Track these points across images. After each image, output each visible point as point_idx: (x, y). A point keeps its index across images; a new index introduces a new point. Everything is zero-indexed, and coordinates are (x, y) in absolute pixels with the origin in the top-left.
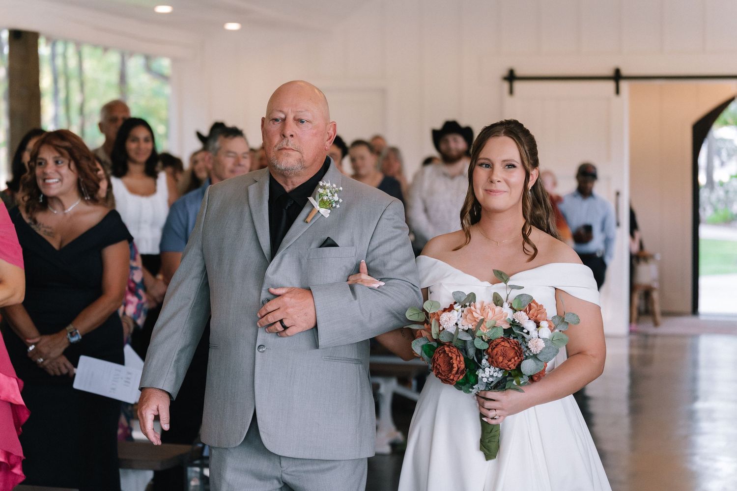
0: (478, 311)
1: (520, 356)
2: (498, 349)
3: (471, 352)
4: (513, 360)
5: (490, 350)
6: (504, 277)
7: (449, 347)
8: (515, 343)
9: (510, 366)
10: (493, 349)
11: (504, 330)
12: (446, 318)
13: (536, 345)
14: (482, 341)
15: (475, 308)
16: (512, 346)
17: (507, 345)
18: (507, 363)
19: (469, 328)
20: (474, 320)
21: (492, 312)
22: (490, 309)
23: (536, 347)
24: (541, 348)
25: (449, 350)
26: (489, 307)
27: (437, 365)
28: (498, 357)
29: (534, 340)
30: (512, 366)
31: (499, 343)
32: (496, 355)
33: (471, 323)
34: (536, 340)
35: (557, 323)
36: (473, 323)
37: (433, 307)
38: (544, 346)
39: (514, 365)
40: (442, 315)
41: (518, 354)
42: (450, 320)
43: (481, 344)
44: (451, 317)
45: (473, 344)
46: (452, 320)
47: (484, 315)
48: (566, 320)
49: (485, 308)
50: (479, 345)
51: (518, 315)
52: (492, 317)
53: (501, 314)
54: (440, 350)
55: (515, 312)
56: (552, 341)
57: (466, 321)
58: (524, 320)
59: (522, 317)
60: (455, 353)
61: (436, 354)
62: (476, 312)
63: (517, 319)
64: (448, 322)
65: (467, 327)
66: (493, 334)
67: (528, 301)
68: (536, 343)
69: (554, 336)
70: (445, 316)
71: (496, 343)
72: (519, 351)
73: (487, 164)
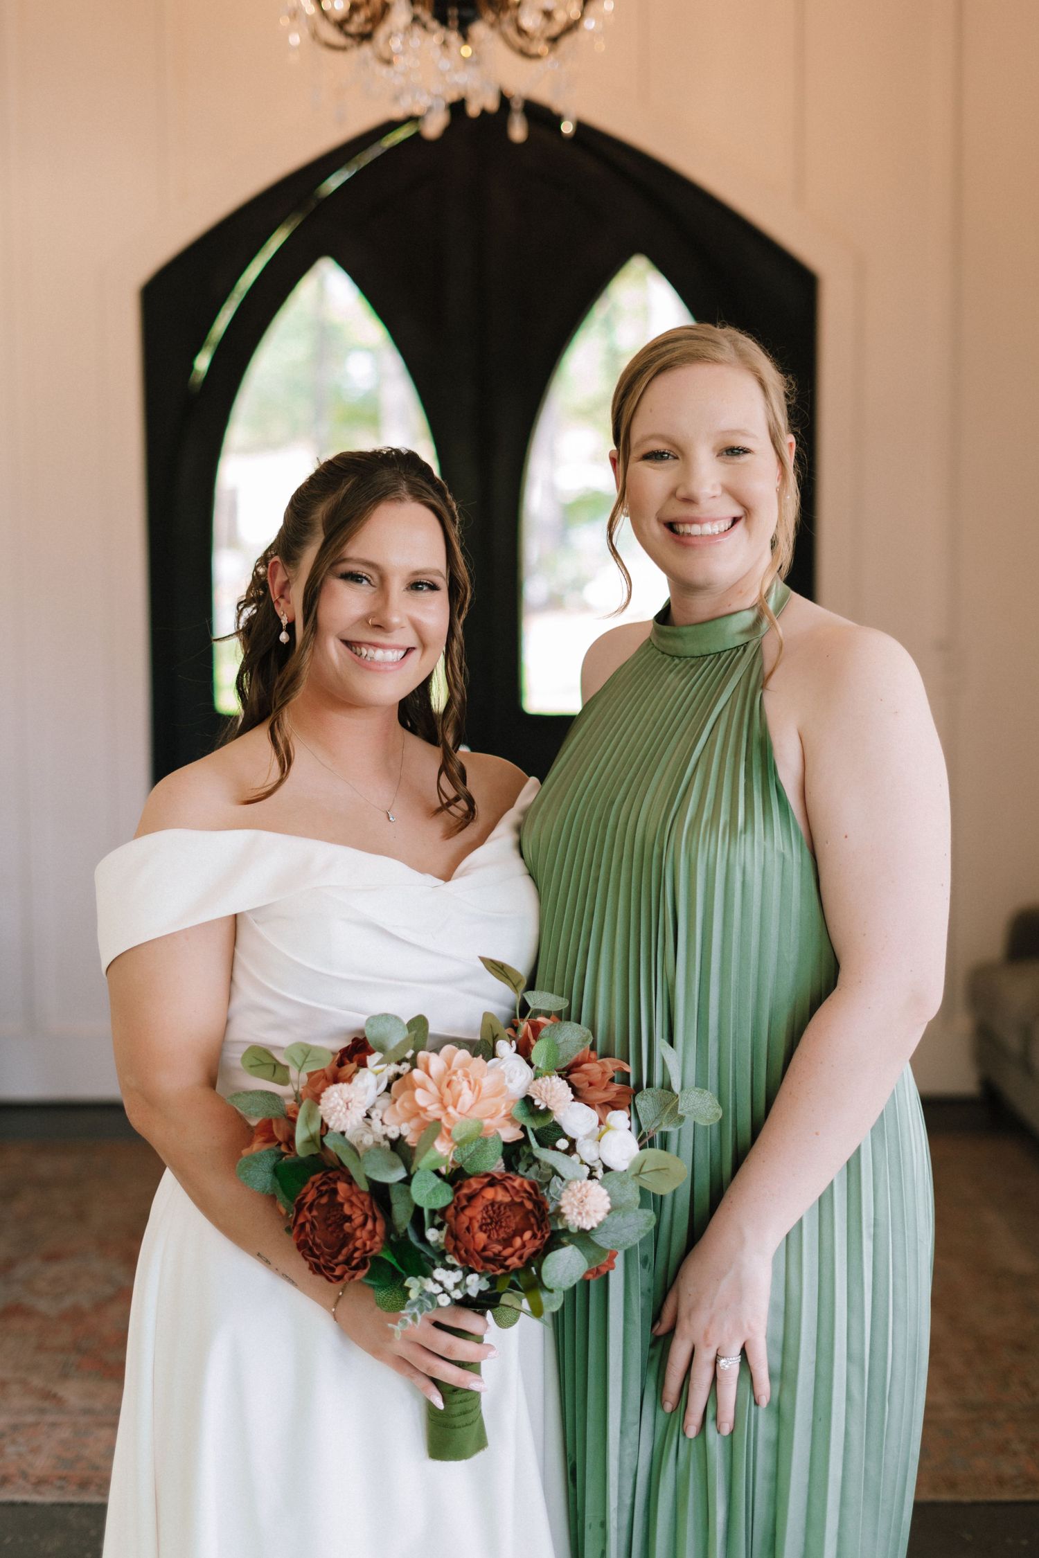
0: (432, 1087)
1: (540, 1228)
2: (476, 1212)
3: (402, 1216)
4: (518, 1242)
5: (451, 1211)
7: (349, 1185)
8: (526, 1191)
9: (508, 1262)
10: (459, 1210)
11: (505, 1144)
12: (336, 1102)
13: (581, 1208)
14: (434, 1176)
15: (427, 1072)
16: (518, 1200)
17: (503, 1196)
18: (500, 1252)
19: (401, 1135)
20: (417, 1115)
21: (473, 1093)
22: (469, 1082)
23: (580, 1214)
24: (600, 1216)
25: (348, 1194)
26: (466, 1075)
27: (308, 1221)
28: (473, 1237)
29: (576, 1191)
30: (514, 1262)
31: (478, 1190)
32: (468, 1229)
33: (408, 1120)
34: (584, 1189)
35: (651, 1116)
36: (414, 1123)
37: (311, 1059)
38: (608, 1207)
39: (520, 1258)
40: (327, 1089)
41: (533, 1220)
42: (348, 1108)
43: (430, 1190)
44: (351, 1101)
45: (408, 1193)
46: (356, 1107)
47: (448, 1099)
48: (682, 1110)
49: (454, 1078)
50: (425, 1192)
51: (544, 1086)
52: (471, 1107)
53: (497, 1095)
54: (324, 1184)
55: (535, 1079)
56: (639, 1174)
57: (395, 1111)
58: (559, 1101)
59: (553, 1093)
60: (362, 1207)
61: (312, 1188)
62: (425, 1088)
63: (541, 1099)
64: (341, 1114)
65: (393, 1132)
66: (471, 1156)
67: (578, 1043)
68: (582, 1202)
69: (645, 1161)
70: (334, 1095)
71: (471, 1193)
72: (537, 1213)
73: (361, 576)
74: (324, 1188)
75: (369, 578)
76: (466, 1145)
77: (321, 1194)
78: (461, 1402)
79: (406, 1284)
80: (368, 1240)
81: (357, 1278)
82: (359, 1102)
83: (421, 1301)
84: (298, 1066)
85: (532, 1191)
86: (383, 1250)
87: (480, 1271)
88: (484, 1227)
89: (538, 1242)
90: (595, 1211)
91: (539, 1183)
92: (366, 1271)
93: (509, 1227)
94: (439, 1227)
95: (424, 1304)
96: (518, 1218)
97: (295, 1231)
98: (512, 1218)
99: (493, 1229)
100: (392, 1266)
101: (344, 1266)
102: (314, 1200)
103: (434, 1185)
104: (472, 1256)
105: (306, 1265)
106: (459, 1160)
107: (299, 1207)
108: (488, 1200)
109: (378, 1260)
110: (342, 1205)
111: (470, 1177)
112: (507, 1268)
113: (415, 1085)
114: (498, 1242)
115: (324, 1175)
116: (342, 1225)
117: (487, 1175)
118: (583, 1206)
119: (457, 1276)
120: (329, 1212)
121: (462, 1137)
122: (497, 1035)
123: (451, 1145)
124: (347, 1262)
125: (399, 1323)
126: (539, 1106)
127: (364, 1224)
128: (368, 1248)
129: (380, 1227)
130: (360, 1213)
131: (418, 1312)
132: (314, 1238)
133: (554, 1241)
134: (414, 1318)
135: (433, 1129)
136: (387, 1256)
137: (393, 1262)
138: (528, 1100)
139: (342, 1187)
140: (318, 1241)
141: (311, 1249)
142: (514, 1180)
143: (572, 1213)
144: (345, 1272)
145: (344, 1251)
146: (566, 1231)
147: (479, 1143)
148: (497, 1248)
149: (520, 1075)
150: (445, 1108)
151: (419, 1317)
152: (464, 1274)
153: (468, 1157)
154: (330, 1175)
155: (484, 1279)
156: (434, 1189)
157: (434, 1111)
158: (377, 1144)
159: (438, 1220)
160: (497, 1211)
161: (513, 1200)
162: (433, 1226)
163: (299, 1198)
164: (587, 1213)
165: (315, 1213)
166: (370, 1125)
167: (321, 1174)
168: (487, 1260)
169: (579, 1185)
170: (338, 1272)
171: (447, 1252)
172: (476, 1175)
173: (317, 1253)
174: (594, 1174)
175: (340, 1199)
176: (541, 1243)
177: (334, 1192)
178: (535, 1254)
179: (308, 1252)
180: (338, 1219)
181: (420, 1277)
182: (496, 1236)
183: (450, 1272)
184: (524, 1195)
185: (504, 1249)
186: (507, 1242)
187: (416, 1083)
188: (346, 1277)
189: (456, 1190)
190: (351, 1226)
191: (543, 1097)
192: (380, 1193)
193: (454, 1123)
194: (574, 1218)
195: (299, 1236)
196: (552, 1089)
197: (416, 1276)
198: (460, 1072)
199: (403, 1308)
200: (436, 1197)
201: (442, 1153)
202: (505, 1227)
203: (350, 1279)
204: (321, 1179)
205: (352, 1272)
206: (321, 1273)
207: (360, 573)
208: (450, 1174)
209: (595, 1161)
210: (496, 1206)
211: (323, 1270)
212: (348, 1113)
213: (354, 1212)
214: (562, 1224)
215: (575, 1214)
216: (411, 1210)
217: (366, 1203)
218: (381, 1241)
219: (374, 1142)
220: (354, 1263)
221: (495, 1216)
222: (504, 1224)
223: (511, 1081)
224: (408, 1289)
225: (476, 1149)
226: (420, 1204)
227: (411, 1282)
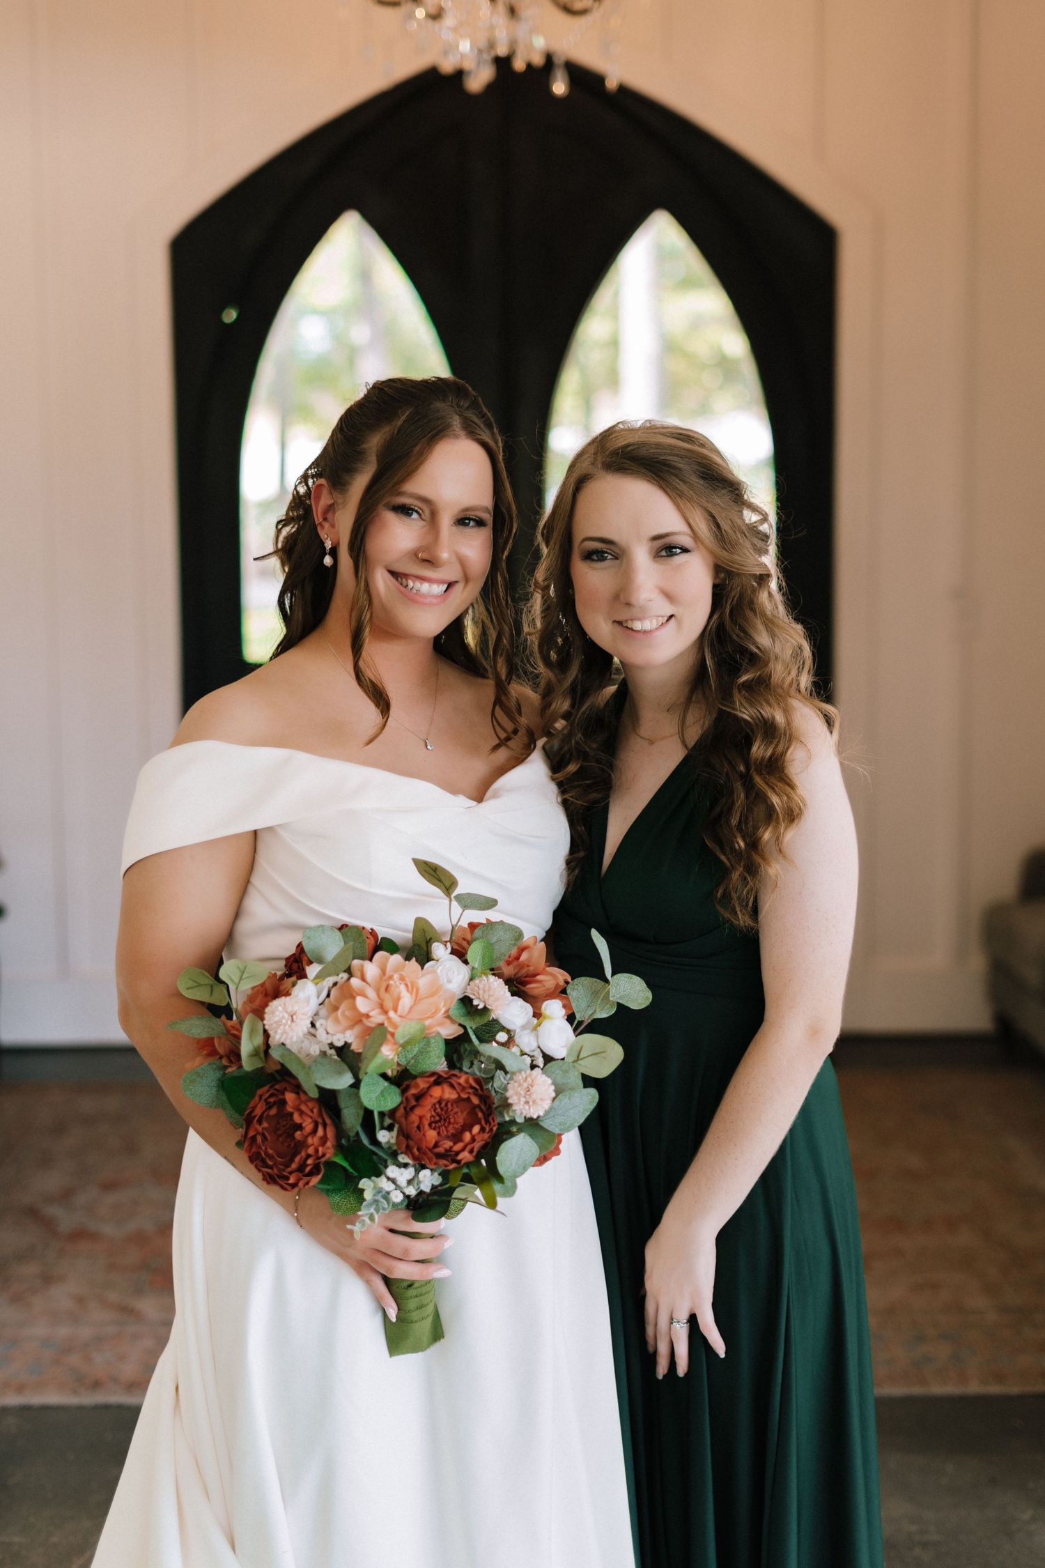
0: (371, 993)
1: (487, 1122)
2: (425, 1111)
3: (351, 1119)
4: (467, 1136)
5: (402, 1111)
6: (442, 878)
7: (298, 1093)
8: (472, 1087)
9: (460, 1157)
10: (409, 1110)
11: (446, 1041)
12: (281, 1015)
13: (528, 1097)
14: (381, 1080)
15: (363, 979)
16: (464, 1096)
17: (450, 1093)
18: (451, 1148)
19: (346, 1043)
20: (360, 1021)
21: (411, 994)
22: (406, 985)
23: (527, 1103)
24: (547, 1104)
25: (297, 1103)
26: (402, 979)
27: (258, 1133)
28: (424, 1135)
29: (522, 1081)
30: (465, 1156)
31: (426, 1090)
32: (418, 1128)
33: (351, 1027)
34: (529, 1079)
35: (584, 1005)
36: (357, 1029)
37: (248, 975)
38: (553, 1095)
39: (471, 1152)
40: (270, 1004)
41: (480, 1115)
42: (292, 1020)
43: (378, 1093)
44: (295, 1014)
45: (357, 1096)
46: (300, 1019)
47: (388, 1004)
48: (613, 996)
49: (391, 982)
50: (374, 1096)
51: (481, 986)
52: (411, 1008)
53: (432, 995)
54: (272, 1095)
55: (471, 979)
56: (578, 1060)
57: (337, 1021)
58: (497, 999)
59: (491, 993)
60: (311, 1114)
61: (259, 1101)
62: (365, 996)
63: (479, 998)
64: (287, 1027)
65: (339, 1040)
66: (415, 1057)
67: (511, 942)
68: (528, 1091)
69: (581, 1048)
70: (277, 1010)
71: (419, 1093)
72: (483, 1107)
73: (413, 510)
74: (272, 1100)
75: (421, 512)
76: (409, 1047)
77: (270, 1106)
78: (416, 1296)
79: (361, 1186)
80: (319, 1146)
81: (311, 1184)
82: (303, 1014)
83: (376, 1201)
84: (235, 984)
85: (477, 1087)
86: (335, 1155)
87: (431, 1167)
88: (433, 1125)
89: (486, 1136)
90: (541, 1099)
91: (483, 1078)
92: (320, 1177)
93: (457, 1123)
94: (390, 1128)
95: (379, 1204)
96: (465, 1114)
97: (246, 1145)
98: (460, 1114)
99: (442, 1126)
100: (344, 1169)
101: (298, 1173)
102: (263, 1113)
103: (383, 1088)
104: (425, 1153)
105: (260, 1175)
106: (403, 1062)
107: (249, 1121)
108: (436, 1098)
109: (331, 1165)
110: (291, 1114)
111: (415, 1077)
112: (459, 1162)
113: (355, 994)
114: (448, 1137)
115: (271, 1087)
116: (293, 1135)
117: (433, 1074)
118: (529, 1095)
119: (409, 1173)
120: (279, 1123)
121: (405, 1039)
122: (431, 939)
123: (395, 1047)
124: (301, 1169)
125: (357, 1224)
126: (478, 1005)
127: (315, 1131)
128: (320, 1154)
129: (331, 1133)
130: (309, 1120)
131: (375, 1213)
132: (266, 1149)
133: (504, 1132)
134: (372, 1218)
135: (378, 1034)
136: (339, 1160)
137: (345, 1164)
138: (466, 1001)
139: (290, 1097)
140: (270, 1151)
141: (263, 1161)
142: (459, 1078)
143: (519, 1103)
144: (299, 1180)
145: (297, 1159)
146: (513, 1122)
147: (422, 1045)
148: (448, 1144)
149: (458, 975)
150: (386, 1012)
151: (376, 1217)
152: (416, 1171)
153: (412, 1059)
154: (277, 1087)
155: (436, 1174)
156: (382, 1092)
157: (377, 1018)
158: (324, 1054)
159: (388, 1121)
160: (445, 1108)
161: (459, 1095)
162: (382, 1128)
163: (247, 1112)
164: (534, 1102)
165: (265, 1125)
166: (315, 1036)
167: (267, 1087)
168: (439, 1156)
169: (524, 1076)
170: (292, 1181)
171: (399, 1152)
172: (423, 1075)
173: (270, 1163)
174: (534, 1063)
175: (289, 1109)
176: (489, 1137)
177: (284, 1102)
178: (484, 1147)
179: (260, 1164)
180: (288, 1128)
181: (373, 1178)
182: (445, 1133)
183: (403, 1169)
184: (470, 1091)
185: (455, 1144)
186: (457, 1138)
187: (354, 990)
188: (301, 1184)
189: (403, 1092)
190: (302, 1134)
191: (481, 997)
192: (328, 1100)
193: (396, 1027)
194: (522, 1107)
195: (250, 1150)
196: (490, 987)
197: (369, 1177)
198: (396, 976)
199: (360, 1210)
200: (385, 1099)
201: (388, 1056)
202: (453, 1124)
203: (304, 1186)
204: (268, 1091)
205: (306, 1179)
206: (275, 1182)
207: (413, 507)
208: (395, 1077)
209: (533, 1051)
210: (443, 1105)
211: (277, 1179)
212: (293, 1025)
213: (304, 1120)
214: (509, 1115)
215: (522, 1103)
216: (361, 1113)
217: (315, 1111)
218: (333, 1146)
219: (321, 1051)
220: (308, 1169)
221: (443, 1113)
222: (452, 1120)
223: (449, 981)
224: (362, 1191)
225: (419, 1050)
226: (370, 1107)
227: (364, 1183)
